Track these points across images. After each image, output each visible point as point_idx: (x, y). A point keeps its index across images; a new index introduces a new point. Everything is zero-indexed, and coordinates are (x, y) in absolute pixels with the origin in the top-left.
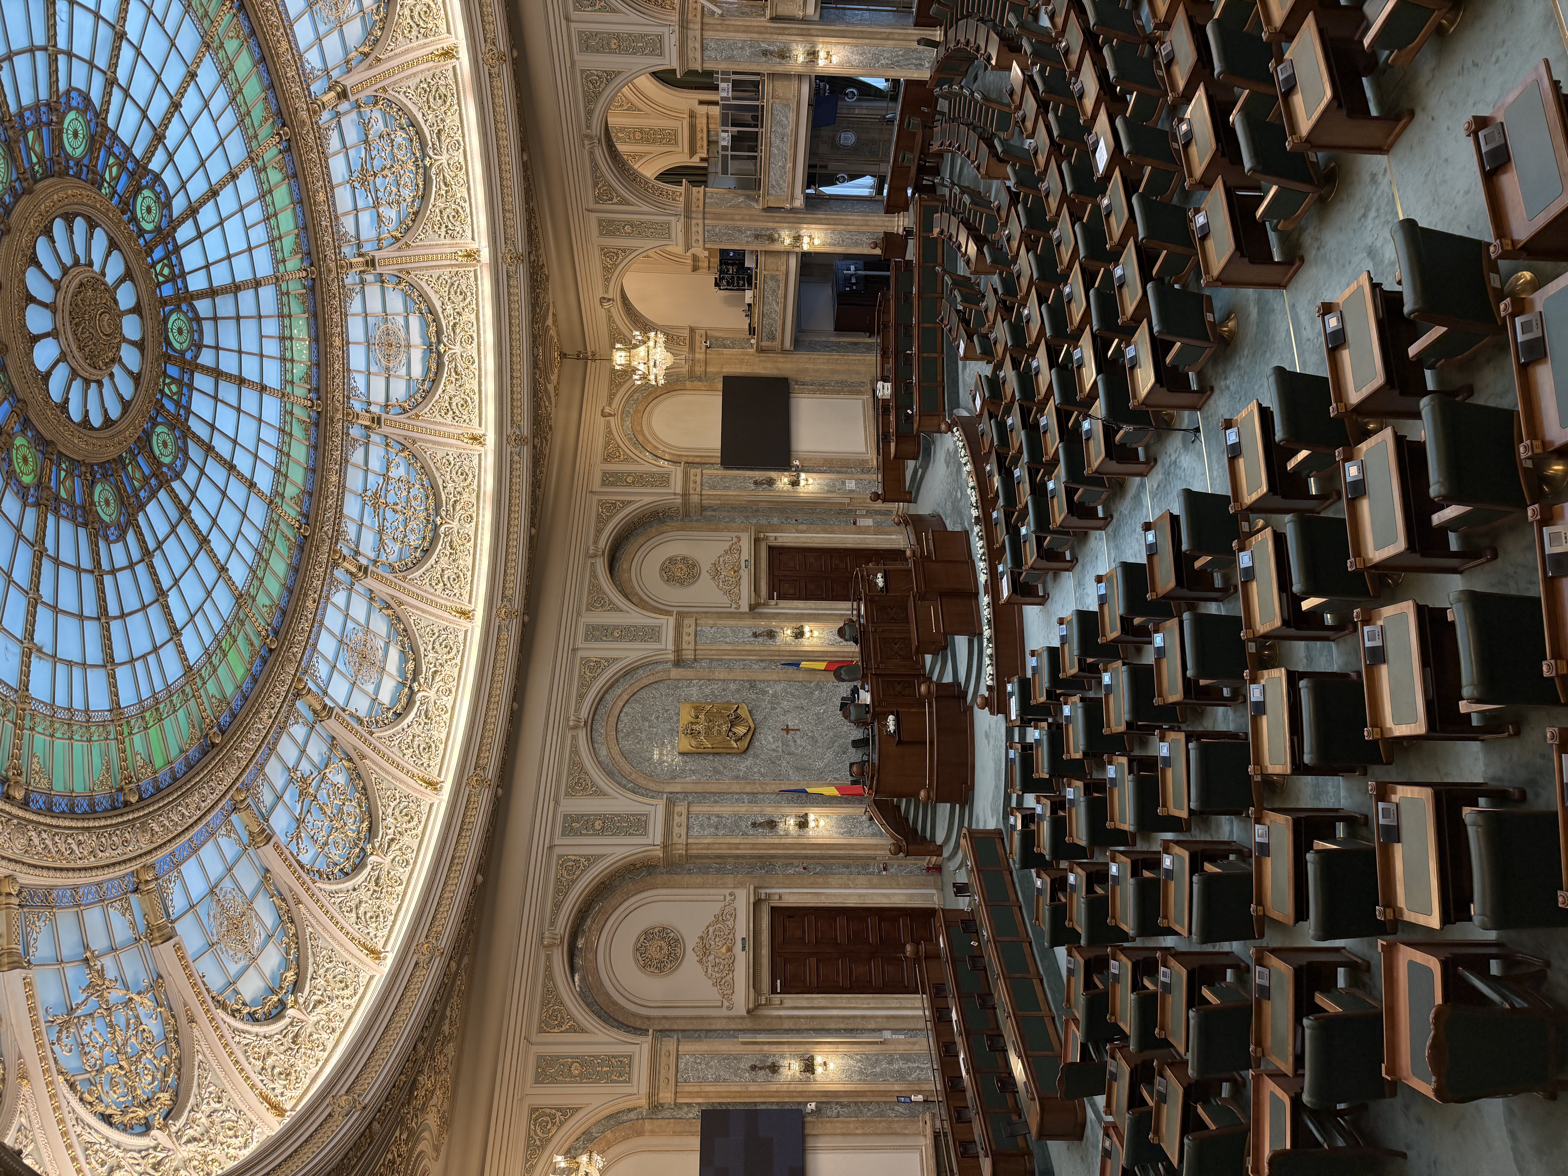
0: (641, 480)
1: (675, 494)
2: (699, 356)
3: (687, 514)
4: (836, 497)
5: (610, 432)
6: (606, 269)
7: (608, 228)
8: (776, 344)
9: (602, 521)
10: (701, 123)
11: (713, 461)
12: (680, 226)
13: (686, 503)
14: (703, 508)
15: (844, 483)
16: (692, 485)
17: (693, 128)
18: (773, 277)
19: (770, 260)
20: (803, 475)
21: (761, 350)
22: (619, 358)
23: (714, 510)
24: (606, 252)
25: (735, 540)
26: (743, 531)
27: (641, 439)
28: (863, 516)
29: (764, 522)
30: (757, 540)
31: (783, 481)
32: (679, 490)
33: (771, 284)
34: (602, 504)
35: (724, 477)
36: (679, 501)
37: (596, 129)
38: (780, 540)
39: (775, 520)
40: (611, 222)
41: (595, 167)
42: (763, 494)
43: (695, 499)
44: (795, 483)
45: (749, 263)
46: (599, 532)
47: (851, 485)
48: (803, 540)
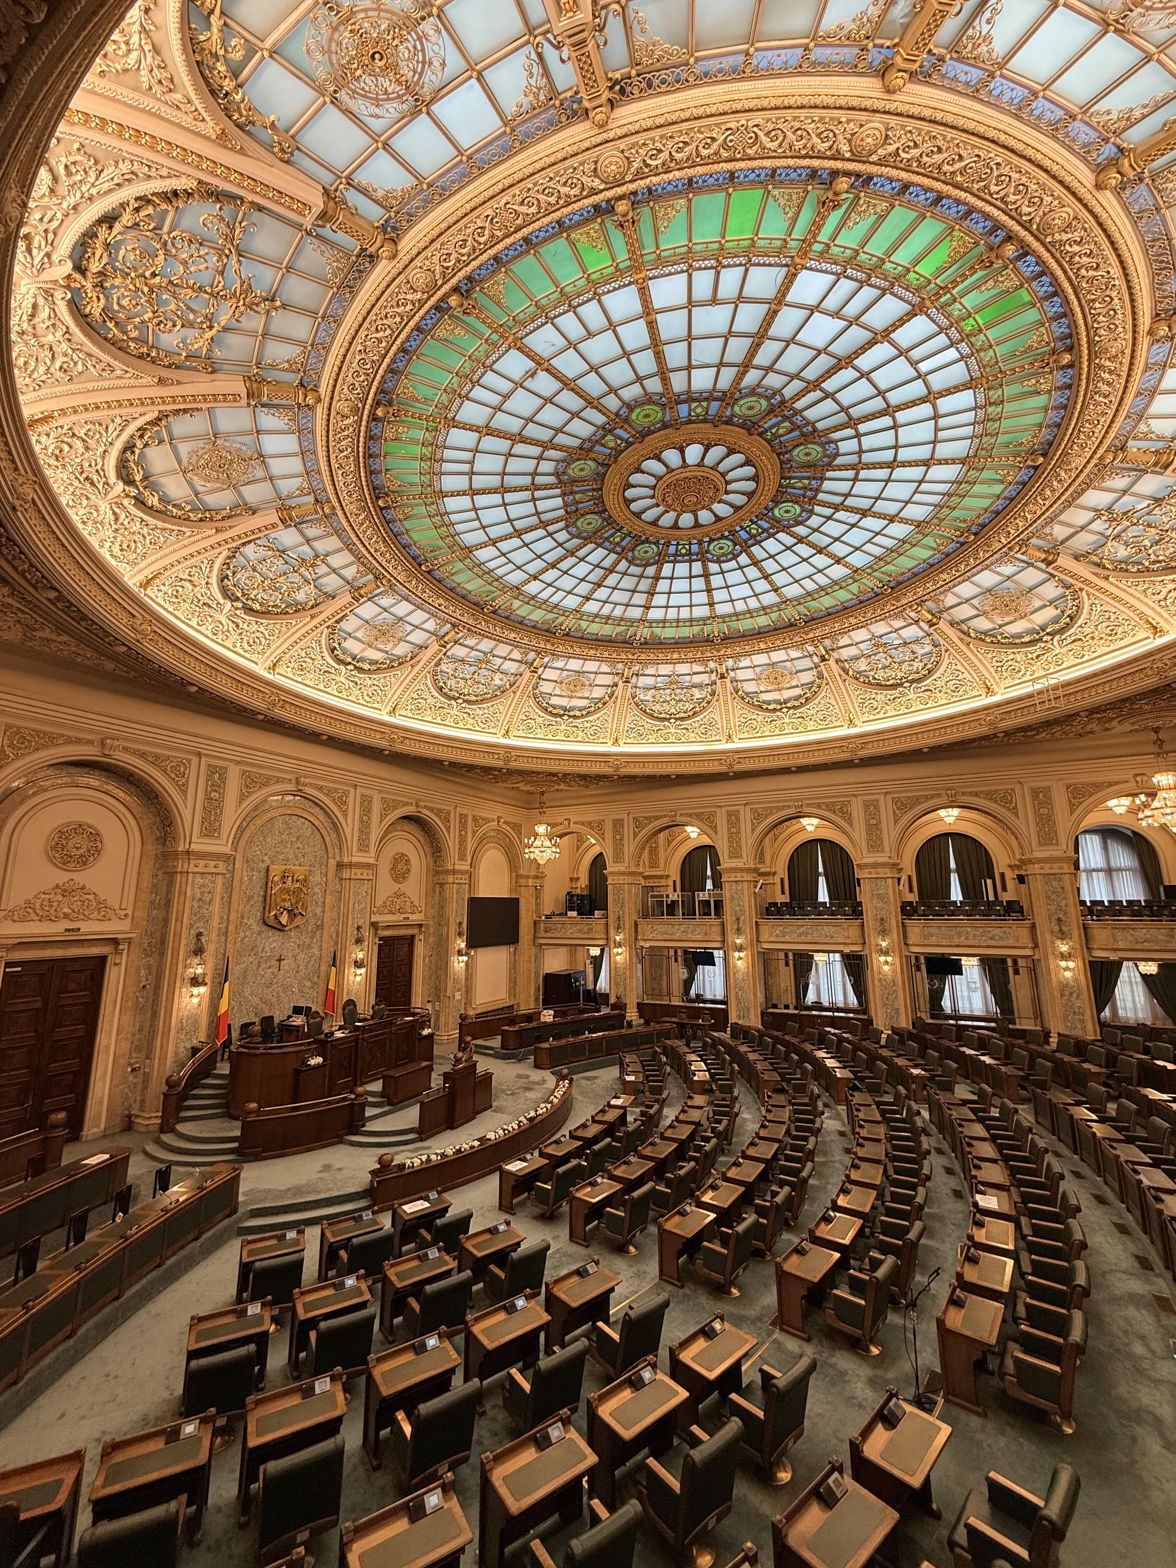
0: (463, 840)
1: (452, 864)
2: (531, 882)
3: (437, 873)
4: (448, 984)
5: (489, 822)
6: (590, 823)
7: (618, 825)
8: (542, 934)
9: (438, 812)
10: (663, 882)
11: (474, 891)
12: (622, 869)
13: (446, 872)
14: (442, 885)
15: (458, 989)
16: (457, 876)
17: (661, 877)
18: (590, 929)
19: (602, 927)
20: (465, 958)
21: (535, 923)
22: (541, 829)
23: (441, 893)
24: (601, 823)
25: (420, 909)
26: (426, 915)
27: (485, 842)
28: (434, 1006)
29: (432, 930)
30: (420, 926)
31: (461, 943)
32: (454, 867)
33: (586, 929)
34: (449, 813)
35: (463, 900)
36: (450, 867)
37: (679, 819)
38: (419, 943)
39: (433, 939)
40: (622, 826)
41: (657, 818)
42: (452, 929)
43: (450, 879)
44: (460, 953)
45: (597, 913)
46: (431, 810)
47: (458, 996)
48: (418, 961)
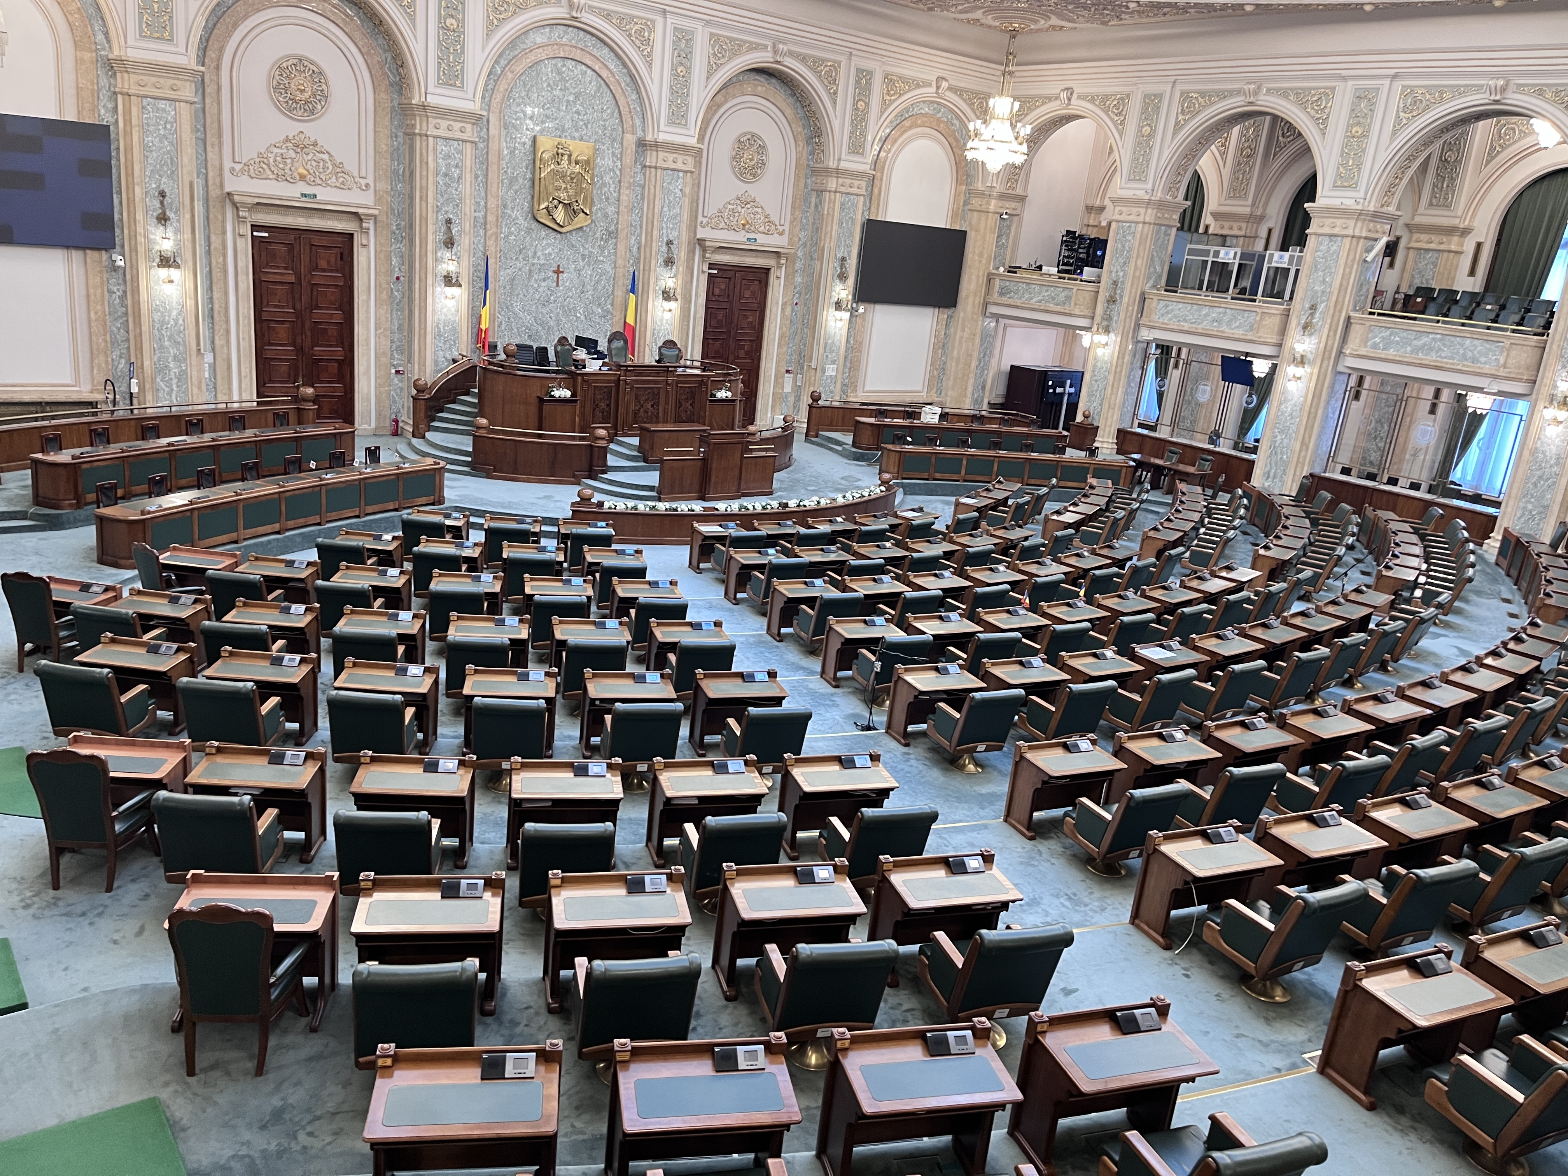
0: (859, 119)
1: (839, 160)
2: (993, 205)
3: (815, 172)
4: (818, 353)
5: (918, 86)
6: (1106, 98)
7: (1151, 105)
8: (995, 297)
9: (815, 64)
11: (873, 209)
12: (1140, 194)
13: (827, 172)
14: (820, 192)
15: (834, 362)
16: (848, 181)
17: (1247, 218)
18: (1068, 298)
20: (846, 316)
21: (990, 278)
22: (1002, 105)
23: (816, 206)
24: (1124, 100)
25: (781, 228)
26: (790, 239)
27: (907, 123)
28: (795, 380)
29: (798, 265)
30: (778, 255)
31: (843, 291)
32: (843, 165)
33: (1065, 296)
35: (853, 220)
36: (832, 164)
37: (1265, 101)
38: (776, 282)
39: (798, 279)
41: (1224, 95)
42: (830, 267)
43: (832, 184)
44: (838, 305)
45: (1088, 272)
46: (803, 59)
47: (831, 370)
48: (774, 309)
